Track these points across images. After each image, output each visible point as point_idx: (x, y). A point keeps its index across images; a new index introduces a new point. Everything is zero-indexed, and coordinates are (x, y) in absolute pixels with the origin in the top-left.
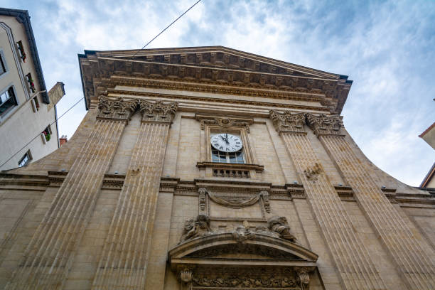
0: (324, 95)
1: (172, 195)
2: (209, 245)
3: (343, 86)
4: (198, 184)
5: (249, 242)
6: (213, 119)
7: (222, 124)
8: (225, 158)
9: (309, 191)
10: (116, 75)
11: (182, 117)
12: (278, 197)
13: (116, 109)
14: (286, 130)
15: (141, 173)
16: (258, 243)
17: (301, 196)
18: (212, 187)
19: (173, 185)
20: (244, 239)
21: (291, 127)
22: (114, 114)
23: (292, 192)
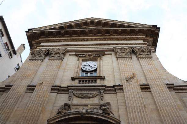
0: (145, 36)
1: (56, 93)
2: (67, 117)
3: (155, 31)
4: (69, 88)
5: (87, 115)
6: (84, 54)
7: (88, 57)
8: (87, 74)
9: (125, 88)
10: (41, 38)
11: (70, 55)
12: (109, 92)
13: (38, 54)
14: (121, 56)
15: (44, 84)
16: (91, 116)
17: (121, 91)
18: (76, 89)
19: (57, 89)
20: (84, 114)
21: (124, 55)
22: (37, 57)
23: (117, 89)
